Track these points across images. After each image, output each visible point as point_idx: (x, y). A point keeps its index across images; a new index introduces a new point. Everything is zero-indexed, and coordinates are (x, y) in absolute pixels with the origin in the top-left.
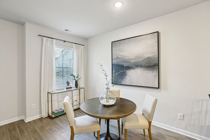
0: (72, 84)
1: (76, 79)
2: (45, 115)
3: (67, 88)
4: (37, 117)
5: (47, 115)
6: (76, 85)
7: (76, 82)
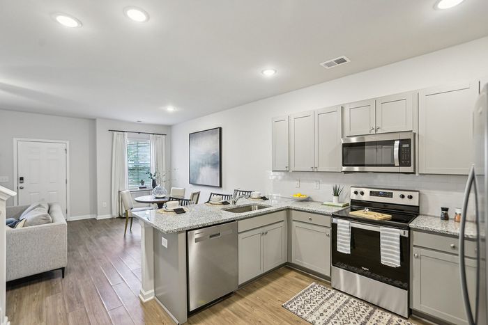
0: (149, 184)
1: (154, 178)
2: (115, 215)
3: (140, 188)
4: (108, 216)
5: (118, 216)
6: (154, 185)
7: (154, 181)
